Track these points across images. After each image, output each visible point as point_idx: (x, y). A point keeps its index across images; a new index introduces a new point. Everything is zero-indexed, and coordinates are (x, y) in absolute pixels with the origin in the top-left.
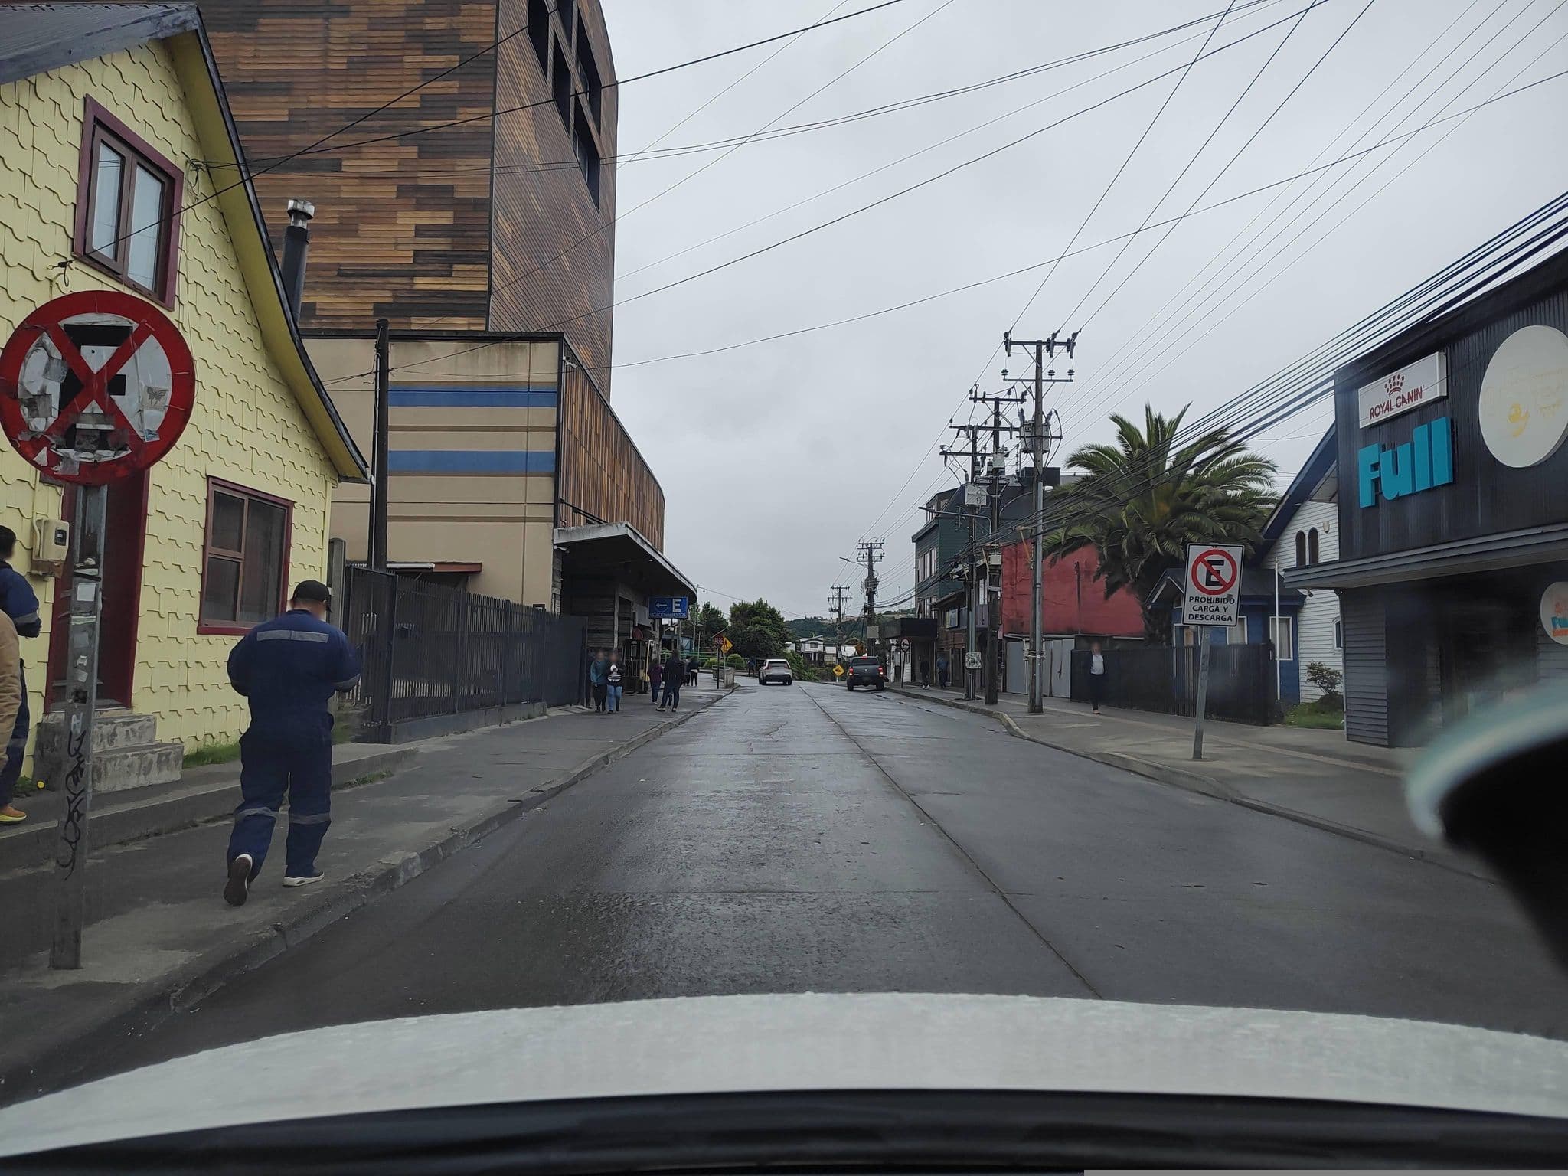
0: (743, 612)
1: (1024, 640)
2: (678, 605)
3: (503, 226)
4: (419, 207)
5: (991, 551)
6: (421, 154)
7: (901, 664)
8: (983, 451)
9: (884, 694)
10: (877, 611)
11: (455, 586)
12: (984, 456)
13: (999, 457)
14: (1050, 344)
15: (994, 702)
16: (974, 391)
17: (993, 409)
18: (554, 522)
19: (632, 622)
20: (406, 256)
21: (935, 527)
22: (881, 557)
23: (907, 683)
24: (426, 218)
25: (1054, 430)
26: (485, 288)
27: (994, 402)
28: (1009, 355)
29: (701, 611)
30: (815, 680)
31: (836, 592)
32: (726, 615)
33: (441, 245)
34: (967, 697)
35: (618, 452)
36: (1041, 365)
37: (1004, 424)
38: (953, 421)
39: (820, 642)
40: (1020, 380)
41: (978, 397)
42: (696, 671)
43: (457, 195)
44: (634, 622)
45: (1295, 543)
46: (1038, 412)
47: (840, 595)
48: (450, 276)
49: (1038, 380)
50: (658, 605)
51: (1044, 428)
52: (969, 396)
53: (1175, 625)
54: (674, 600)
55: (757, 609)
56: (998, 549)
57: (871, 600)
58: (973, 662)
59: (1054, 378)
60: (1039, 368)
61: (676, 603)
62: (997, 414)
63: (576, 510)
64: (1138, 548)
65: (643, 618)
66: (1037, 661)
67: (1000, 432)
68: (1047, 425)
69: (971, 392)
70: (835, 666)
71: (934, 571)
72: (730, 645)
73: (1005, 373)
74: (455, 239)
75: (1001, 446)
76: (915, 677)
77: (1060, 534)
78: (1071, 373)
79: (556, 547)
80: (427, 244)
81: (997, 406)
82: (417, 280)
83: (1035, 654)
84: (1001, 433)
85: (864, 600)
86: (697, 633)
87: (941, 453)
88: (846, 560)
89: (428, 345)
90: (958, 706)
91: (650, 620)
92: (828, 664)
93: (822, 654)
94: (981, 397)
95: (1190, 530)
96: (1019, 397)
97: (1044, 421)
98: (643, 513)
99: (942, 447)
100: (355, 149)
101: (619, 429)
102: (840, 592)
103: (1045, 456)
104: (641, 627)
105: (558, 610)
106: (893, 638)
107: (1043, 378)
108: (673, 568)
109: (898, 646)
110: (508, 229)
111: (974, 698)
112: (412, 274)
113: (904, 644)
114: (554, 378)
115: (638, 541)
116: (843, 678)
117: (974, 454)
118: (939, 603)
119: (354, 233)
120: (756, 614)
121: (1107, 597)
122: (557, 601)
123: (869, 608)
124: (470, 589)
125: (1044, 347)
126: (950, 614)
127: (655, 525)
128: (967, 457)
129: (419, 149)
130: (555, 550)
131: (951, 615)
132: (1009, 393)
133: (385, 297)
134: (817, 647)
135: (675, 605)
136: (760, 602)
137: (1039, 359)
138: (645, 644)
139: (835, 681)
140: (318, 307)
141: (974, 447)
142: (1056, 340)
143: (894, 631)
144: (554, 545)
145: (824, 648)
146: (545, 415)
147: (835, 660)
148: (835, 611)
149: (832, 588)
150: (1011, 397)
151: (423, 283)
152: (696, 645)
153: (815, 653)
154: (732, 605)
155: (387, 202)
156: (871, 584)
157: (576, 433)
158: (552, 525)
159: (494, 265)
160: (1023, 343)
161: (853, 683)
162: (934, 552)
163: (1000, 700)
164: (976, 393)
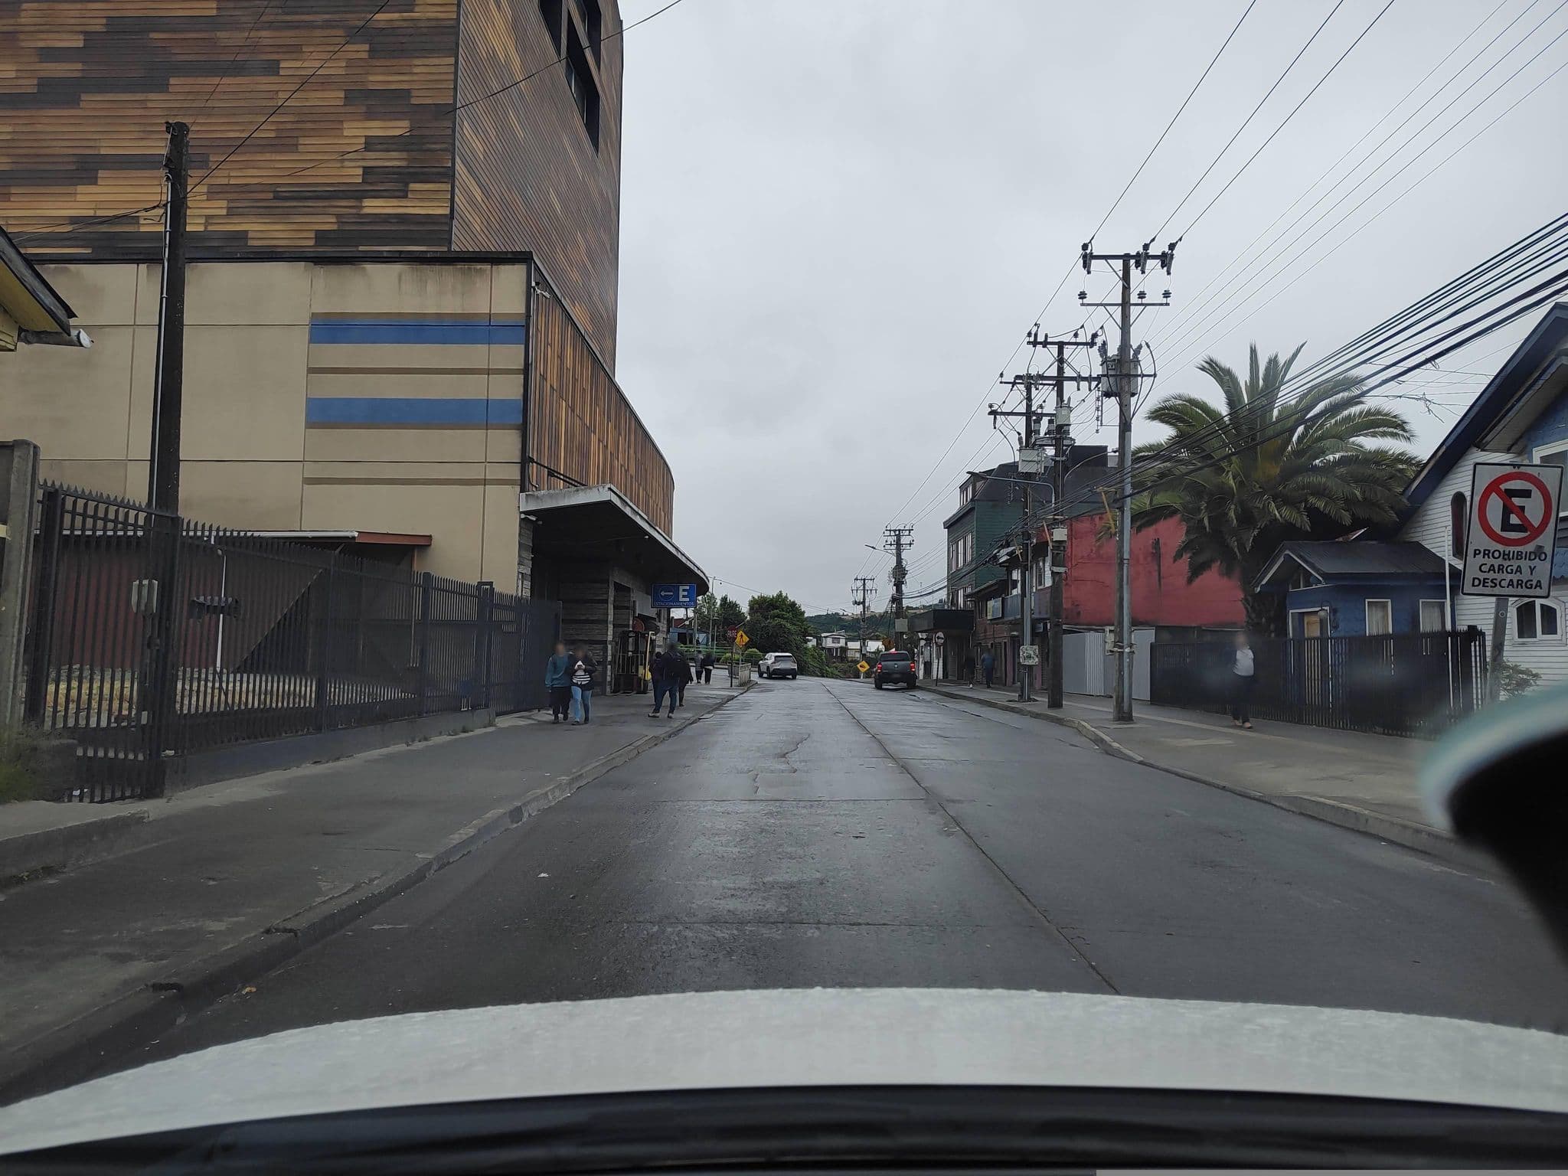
0: (764, 606)
1: (1108, 629)
2: (686, 593)
3: (471, 140)
4: (370, 115)
5: (1055, 523)
6: (373, 53)
7: (931, 660)
8: (1039, 411)
9: (919, 694)
10: (905, 603)
11: (399, 564)
12: (1040, 416)
13: (1064, 412)
14: (1141, 259)
15: (1061, 706)
16: (1033, 333)
17: (1056, 355)
18: (521, 485)
19: (631, 612)
20: (353, 174)
21: (972, 510)
22: (910, 544)
23: (941, 681)
24: (377, 129)
25: (1145, 365)
26: (447, 211)
27: (1057, 346)
28: (1088, 273)
29: (719, 604)
30: (838, 677)
31: (860, 584)
32: (745, 609)
33: (394, 160)
34: (1023, 699)
35: (612, 415)
36: (1129, 285)
37: (1068, 372)
38: (1005, 376)
39: (842, 638)
40: (1101, 305)
41: (1039, 340)
42: (711, 668)
43: (414, 101)
44: (634, 612)
45: (1450, 508)
46: (1125, 344)
47: (864, 587)
48: (405, 197)
49: (1125, 304)
50: (663, 593)
51: (1132, 364)
52: (1027, 339)
53: (1291, 611)
54: (681, 588)
55: (776, 602)
56: (1062, 522)
57: (899, 589)
58: (1029, 657)
59: (1144, 301)
60: (1126, 289)
61: (684, 590)
62: (1061, 360)
63: (552, 473)
64: (1247, 518)
65: (645, 608)
66: (1125, 655)
67: (1065, 383)
68: (1136, 360)
69: (1029, 334)
70: (858, 662)
71: (969, 558)
72: (746, 639)
73: (1082, 295)
74: (411, 153)
75: (1066, 398)
76: (947, 673)
77: (1145, 500)
78: (1167, 294)
79: (523, 516)
80: (376, 159)
81: (1061, 352)
82: (367, 202)
83: (1122, 647)
84: (1068, 383)
85: (891, 590)
86: (714, 626)
87: (990, 413)
88: (873, 547)
89: (364, 268)
90: (1013, 710)
91: (655, 611)
92: (850, 659)
93: (844, 650)
94: (1042, 340)
95: (1312, 494)
96: (1089, 340)
97: (1132, 356)
98: (645, 489)
99: (991, 406)
100: (296, 50)
101: (613, 390)
102: (864, 584)
103: (1133, 400)
104: (644, 619)
105: (527, 593)
106: (921, 632)
107: (1131, 302)
108: (677, 549)
109: (929, 640)
110: (478, 146)
111: (1030, 700)
112: (359, 195)
113: (938, 638)
114: (519, 308)
115: (628, 511)
116: (868, 675)
117: (1029, 414)
118: (976, 593)
119: (294, 148)
120: (777, 608)
121: (1190, 581)
122: (525, 582)
123: (897, 599)
124: (415, 567)
125: (1132, 262)
126: (991, 604)
127: (660, 505)
128: (1020, 417)
129: (370, 47)
130: (522, 520)
131: (993, 605)
132: (1076, 335)
133: (328, 223)
134: (839, 643)
135: (682, 593)
136: (780, 595)
137: (1126, 277)
138: (644, 636)
139: (859, 677)
140: (250, 235)
141: (1029, 406)
142: (1149, 252)
143: (923, 624)
144: (521, 513)
145: (846, 644)
146: (511, 355)
147: (858, 655)
148: (859, 604)
149: (856, 579)
150: (1078, 340)
151: (373, 206)
152: (713, 640)
153: (837, 648)
154: (751, 599)
155: (332, 110)
156: (899, 574)
157: (552, 379)
158: (518, 488)
159: (457, 183)
160: (1106, 257)
161: (882, 681)
162: (969, 537)
163: (1064, 703)
164: (1036, 335)
